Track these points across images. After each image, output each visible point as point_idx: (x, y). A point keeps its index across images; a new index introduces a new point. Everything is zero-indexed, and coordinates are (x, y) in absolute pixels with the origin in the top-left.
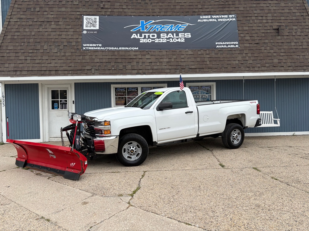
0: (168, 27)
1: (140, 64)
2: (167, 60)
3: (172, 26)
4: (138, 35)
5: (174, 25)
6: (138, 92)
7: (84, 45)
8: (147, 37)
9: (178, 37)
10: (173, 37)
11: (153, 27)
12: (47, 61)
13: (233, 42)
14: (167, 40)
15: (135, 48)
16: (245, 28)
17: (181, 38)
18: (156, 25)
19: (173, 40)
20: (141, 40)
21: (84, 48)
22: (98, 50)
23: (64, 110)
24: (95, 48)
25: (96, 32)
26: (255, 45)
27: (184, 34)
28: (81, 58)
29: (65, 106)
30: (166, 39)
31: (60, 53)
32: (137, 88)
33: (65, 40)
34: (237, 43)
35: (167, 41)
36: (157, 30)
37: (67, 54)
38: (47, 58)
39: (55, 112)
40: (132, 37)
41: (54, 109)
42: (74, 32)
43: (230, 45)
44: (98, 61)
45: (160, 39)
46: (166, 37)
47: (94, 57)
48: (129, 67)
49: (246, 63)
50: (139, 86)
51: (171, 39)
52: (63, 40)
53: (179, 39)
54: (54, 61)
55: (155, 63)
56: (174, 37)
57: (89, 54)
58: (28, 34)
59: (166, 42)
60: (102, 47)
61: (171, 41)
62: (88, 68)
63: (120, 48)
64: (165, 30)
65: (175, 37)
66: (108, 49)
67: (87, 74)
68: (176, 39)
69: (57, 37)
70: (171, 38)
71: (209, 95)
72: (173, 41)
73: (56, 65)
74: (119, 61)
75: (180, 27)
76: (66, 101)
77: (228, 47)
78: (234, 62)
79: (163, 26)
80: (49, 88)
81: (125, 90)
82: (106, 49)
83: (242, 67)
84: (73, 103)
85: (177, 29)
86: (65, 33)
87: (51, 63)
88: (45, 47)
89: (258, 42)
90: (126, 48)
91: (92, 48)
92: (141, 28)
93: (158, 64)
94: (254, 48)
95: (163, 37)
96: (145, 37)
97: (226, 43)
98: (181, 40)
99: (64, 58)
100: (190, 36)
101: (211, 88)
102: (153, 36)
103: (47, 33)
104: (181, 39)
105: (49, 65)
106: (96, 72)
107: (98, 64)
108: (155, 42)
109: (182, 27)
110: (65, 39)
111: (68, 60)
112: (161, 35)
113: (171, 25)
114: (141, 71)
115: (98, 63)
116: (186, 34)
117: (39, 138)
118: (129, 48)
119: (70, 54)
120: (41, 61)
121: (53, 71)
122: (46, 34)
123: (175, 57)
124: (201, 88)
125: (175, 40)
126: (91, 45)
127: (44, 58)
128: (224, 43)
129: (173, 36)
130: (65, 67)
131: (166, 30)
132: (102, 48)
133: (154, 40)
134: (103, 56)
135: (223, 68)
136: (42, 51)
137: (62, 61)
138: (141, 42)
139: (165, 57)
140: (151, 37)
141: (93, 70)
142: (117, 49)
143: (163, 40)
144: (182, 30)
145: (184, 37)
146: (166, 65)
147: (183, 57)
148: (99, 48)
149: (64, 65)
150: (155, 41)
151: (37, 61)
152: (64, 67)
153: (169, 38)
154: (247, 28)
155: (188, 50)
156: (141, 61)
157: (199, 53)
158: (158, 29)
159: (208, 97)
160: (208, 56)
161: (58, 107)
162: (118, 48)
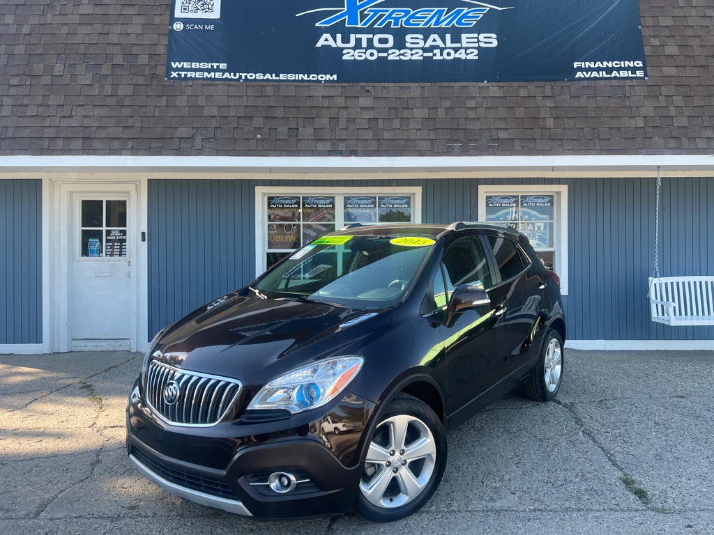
0: (430, 16)
1: (342, 123)
2: (424, 113)
3: (440, 13)
4: (339, 37)
5: (446, 9)
6: (334, 209)
7: (172, 63)
8: (364, 44)
9: (459, 45)
10: (442, 45)
11: (382, 16)
12: (60, 109)
13: (627, 63)
14: (425, 54)
15: (328, 76)
16: (664, 21)
17: (469, 48)
18: (391, 9)
19: (441, 55)
20: (345, 52)
21: (174, 74)
22: (215, 79)
23: (116, 258)
24: (206, 74)
25: (211, 27)
26: (695, 72)
27: (476, 35)
28: (163, 101)
29: (121, 248)
30: (421, 52)
31: (102, 86)
32: (333, 198)
33: (116, 50)
34: (641, 65)
35: (424, 57)
36: (396, 24)
37: (122, 91)
38: (60, 100)
39: (92, 262)
40: (319, 45)
41: (87, 255)
42: (146, 26)
43: (618, 70)
44: (215, 112)
45: (402, 51)
46: (421, 44)
47: (201, 101)
48: (307, 132)
49: (669, 126)
50: (339, 193)
51: (437, 51)
52: (110, 50)
53: (463, 51)
54: (80, 112)
55: (386, 122)
56: (445, 44)
57: (189, 91)
58: (13, 30)
59: (422, 58)
60: (229, 70)
61: (438, 57)
62: (184, 132)
63: (281, 75)
64: (419, 24)
65: (449, 44)
66: (246, 76)
67: (179, 152)
68: (452, 51)
69: (94, 39)
70: (437, 47)
71: (545, 224)
72: (442, 58)
73: (87, 122)
74: (279, 113)
75: (465, 16)
76: (124, 233)
77: (613, 75)
78: (632, 123)
79: (412, 12)
80: (75, 195)
81: (298, 203)
82: (240, 77)
83: (656, 138)
84: (143, 240)
85: (455, 22)
86: (117, 29)
87: (71, 116)
88: (58, 69)
89: (705, 63)
90: (301, 76)
91: (198, 75)
92: (347, 17)
93: (396, 124)
94: (693, 82)
95: (411, 43)
96: (358, 44)
97: (605, 63)
98: (467, 54)
99: (112, 101)
100: (495, 43)
101: (551, 202)
102: (381, 41)
103: (66, 27)
104: (468, 51)
105: (66, 123)
106: (207, 145)
107: (214, 123)
108: (390, 58)
109: (470, 15)
110: (119, 47)
111: (122, 109)
112: (408, 38)
113: (436, 9)
114: (344, 144)
115: (213, 120)
116: (482, 37)
117: (39, 340)
118: (308, 77)
119: (130, 91)
120: (41, 109)
121: (77, 140)
122: (65, 30)
123: (447, 104)
124: (522, 202)
125: (449, 54)
126: (195, 65)
127: (53, 100)
128: (598, 64)
129: (444, 42)
130: (114, 130)
131: (423, 23)
132: (227, 75)
133: (385, 55)
134: (230, 99)
135: (596, 140)
136: (46, 80)
137: (105, 111)
138: (345, 58)
139: (418, 104)
140: (376, 44)
141: (198, 139)
142: (274, 78)
143: (412, 55)
144: (471, 24)
145: (476, 45)
146: (421, 127)
147: (471, 104)
148: (218, 75)
149: (112, 122)
150: (389, 55)
151: (31, 111)
152: (110, 130)
153: (432, 48)
154: (669, 22)
155: (489, 84)
156: (344, 113)
157: (523, 93)
158: (397, 20)
159: (542, 228)
160: (549, 103)
161: (101, 251)
162: (277, 75)
